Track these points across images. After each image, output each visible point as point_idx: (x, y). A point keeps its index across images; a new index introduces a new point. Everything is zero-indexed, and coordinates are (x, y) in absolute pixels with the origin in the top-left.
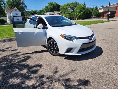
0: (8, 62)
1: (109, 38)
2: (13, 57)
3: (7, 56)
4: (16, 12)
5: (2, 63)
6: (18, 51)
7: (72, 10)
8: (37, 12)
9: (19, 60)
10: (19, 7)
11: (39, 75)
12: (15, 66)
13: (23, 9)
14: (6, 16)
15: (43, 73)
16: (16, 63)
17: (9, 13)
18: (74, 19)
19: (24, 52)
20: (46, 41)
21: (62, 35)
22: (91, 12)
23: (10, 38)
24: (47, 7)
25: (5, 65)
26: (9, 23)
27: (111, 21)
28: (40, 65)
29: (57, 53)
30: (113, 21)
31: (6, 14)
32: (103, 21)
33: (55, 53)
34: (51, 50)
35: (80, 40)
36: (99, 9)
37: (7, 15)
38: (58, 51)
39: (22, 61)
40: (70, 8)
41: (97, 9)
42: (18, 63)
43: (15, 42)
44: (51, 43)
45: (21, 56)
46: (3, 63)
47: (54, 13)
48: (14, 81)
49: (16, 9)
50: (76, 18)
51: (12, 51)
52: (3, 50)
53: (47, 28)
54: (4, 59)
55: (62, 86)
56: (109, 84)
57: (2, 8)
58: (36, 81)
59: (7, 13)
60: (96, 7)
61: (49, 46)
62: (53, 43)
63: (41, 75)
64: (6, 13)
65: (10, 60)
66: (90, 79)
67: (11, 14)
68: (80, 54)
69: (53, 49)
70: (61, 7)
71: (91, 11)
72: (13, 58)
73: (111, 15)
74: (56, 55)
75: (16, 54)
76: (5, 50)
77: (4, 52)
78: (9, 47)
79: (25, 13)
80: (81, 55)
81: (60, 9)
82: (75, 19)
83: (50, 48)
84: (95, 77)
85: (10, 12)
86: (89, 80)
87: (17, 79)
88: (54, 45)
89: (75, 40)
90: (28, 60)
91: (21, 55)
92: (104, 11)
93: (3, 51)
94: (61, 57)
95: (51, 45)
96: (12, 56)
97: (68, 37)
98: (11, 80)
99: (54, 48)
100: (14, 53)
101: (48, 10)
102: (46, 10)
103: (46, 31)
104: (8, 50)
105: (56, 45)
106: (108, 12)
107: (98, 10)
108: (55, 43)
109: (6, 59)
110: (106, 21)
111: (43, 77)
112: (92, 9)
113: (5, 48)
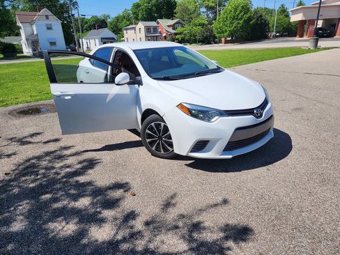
0: (39, 177)
1: (314, 104)
2: (50, 161)
3: (34, 158)
4: (48, 22)
5: (24, 178)
6: (62, 144)
7: (210, 15)
8: (109, 20)
9: (68, 170)
10: (56, 6)
11: (123, 211)
12: (58, 186)
13: (67, 12)
14: (18, 34)
15: (132, 205)
16: (60, 179)
17: (28, 25)
18: (216, 43)
19: (79, 148)
20: (139, 117)
21: (181, 106)
22: (265, 21)
23: (37, 103)
24: (137, 6)
25: (32, 185)
26: (29, 55)
27: (325, 49)
28: (123, 184)
29: (168, 150)
30: (329, 48)
31: (19, 28)
32: (300, 48)
33: (163, 152)
34: (151, 143)
35: (230, 117)
36: (290, 13)
37: (22, 32)
38: (171, 145)
39: (77, 173)
40: (205, 10)
41: (284, 11)
42: (65, 180)
43: (50, 117)
44: (153, 124)
45: (71, 158)
46: (27, 178)
47: (158, 23)
48: (61, 228)
49: (49, 13)
50: (223, 39)
51: (45, 143)
52: (22, 142)
53: (140, 83)
54: (27, 168)
55: (182, 241)
56: (300, 237)
57: (5, 9)
58: (115, 228)
59: (21, 25)
60: (282, 5)
61: (147, 131)
62: (158, 126)
63: (127, 211)
64: (19, 24)
65: (42, 169)
66: (254, 223)
67: (34, 27)
68: (230, 157)
69: (156, 141)
70: (180, 5)
71: (268, 17)
72: (50, 165)
73: (326, 30)
74: (165, 156)
75: (59, 153)
76: (27, 140)
77: (24, 147)
78: (37, 132)
79: (73, 25)
80: (232, 158)
81: (176, 13)
82: (220, 42)
83: (149, 136)
84: (266, 218)
85: (31, 23)
86: (250, 226)
87: (67, 223)
88: (159, 131)
89: (216, 117)
90: (90, 171)
91: (70, 155)
92: (304, 19)
93: (20, 145)
94: (178, 161)
95: (151, 129)
96: (48, 158)
97: (199, 111)
98: (51, 225)
99: (160, 138)
100: (53, 149)
101: (140, 15)
102: (134, 14)
103: (138, 91)
104: (36, 141)
105: (166, 129)
106: (318, 20)
107: (287, 16)
108: (163, 124)
109: (34, 166)
110: (309, 51)
111: (134, 218)
112: (270, 12)
113: (26, 134)
